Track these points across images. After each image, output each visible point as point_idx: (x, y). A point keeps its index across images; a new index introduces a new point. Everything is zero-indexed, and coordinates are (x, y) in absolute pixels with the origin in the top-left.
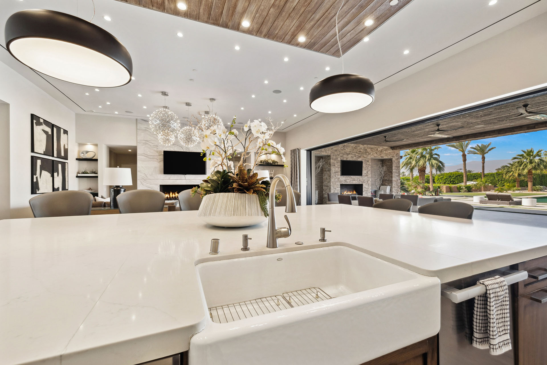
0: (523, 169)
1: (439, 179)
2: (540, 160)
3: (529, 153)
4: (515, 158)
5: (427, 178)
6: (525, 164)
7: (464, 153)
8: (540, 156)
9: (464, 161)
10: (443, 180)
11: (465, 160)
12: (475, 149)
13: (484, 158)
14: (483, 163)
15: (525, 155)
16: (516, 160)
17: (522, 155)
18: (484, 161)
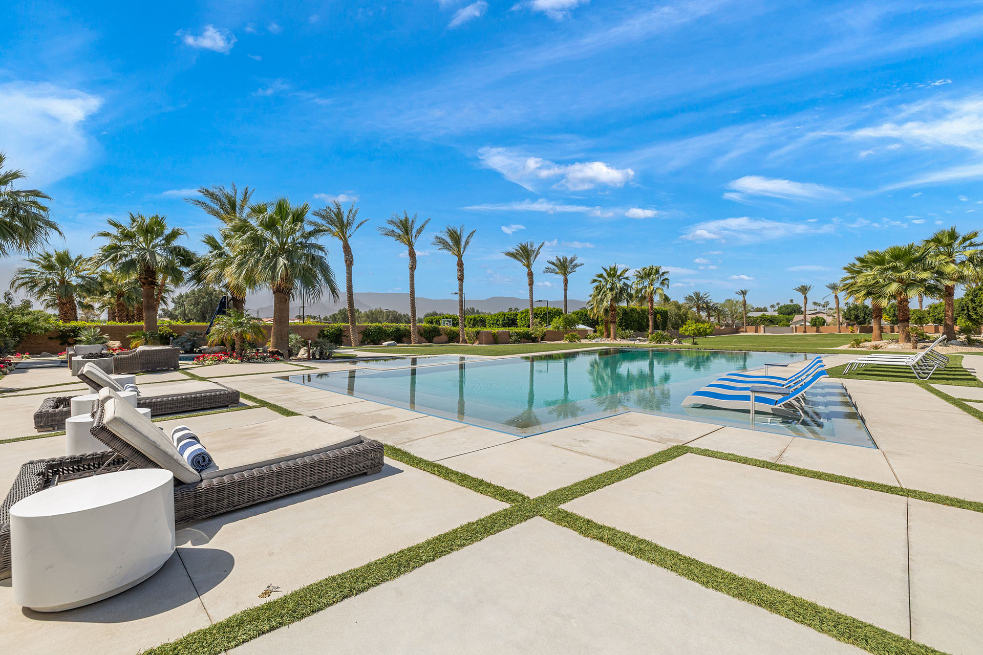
0: (602, 300)
1: (521, 319)
2: (625, 284)
3: (612, 273)
4: (595, 281)
5: (507, 318)
6: (604, 292)
7: (530, 269)
8: (627, 278)
9: (529, 285)
10: (526, 321)
11: (531, 284)
12: (553, 264)
13: (566, 281)
14: (566, 290)
15: (605, 275)
16: (596, 284)
17: (601, 276)
18: (567, 287)
